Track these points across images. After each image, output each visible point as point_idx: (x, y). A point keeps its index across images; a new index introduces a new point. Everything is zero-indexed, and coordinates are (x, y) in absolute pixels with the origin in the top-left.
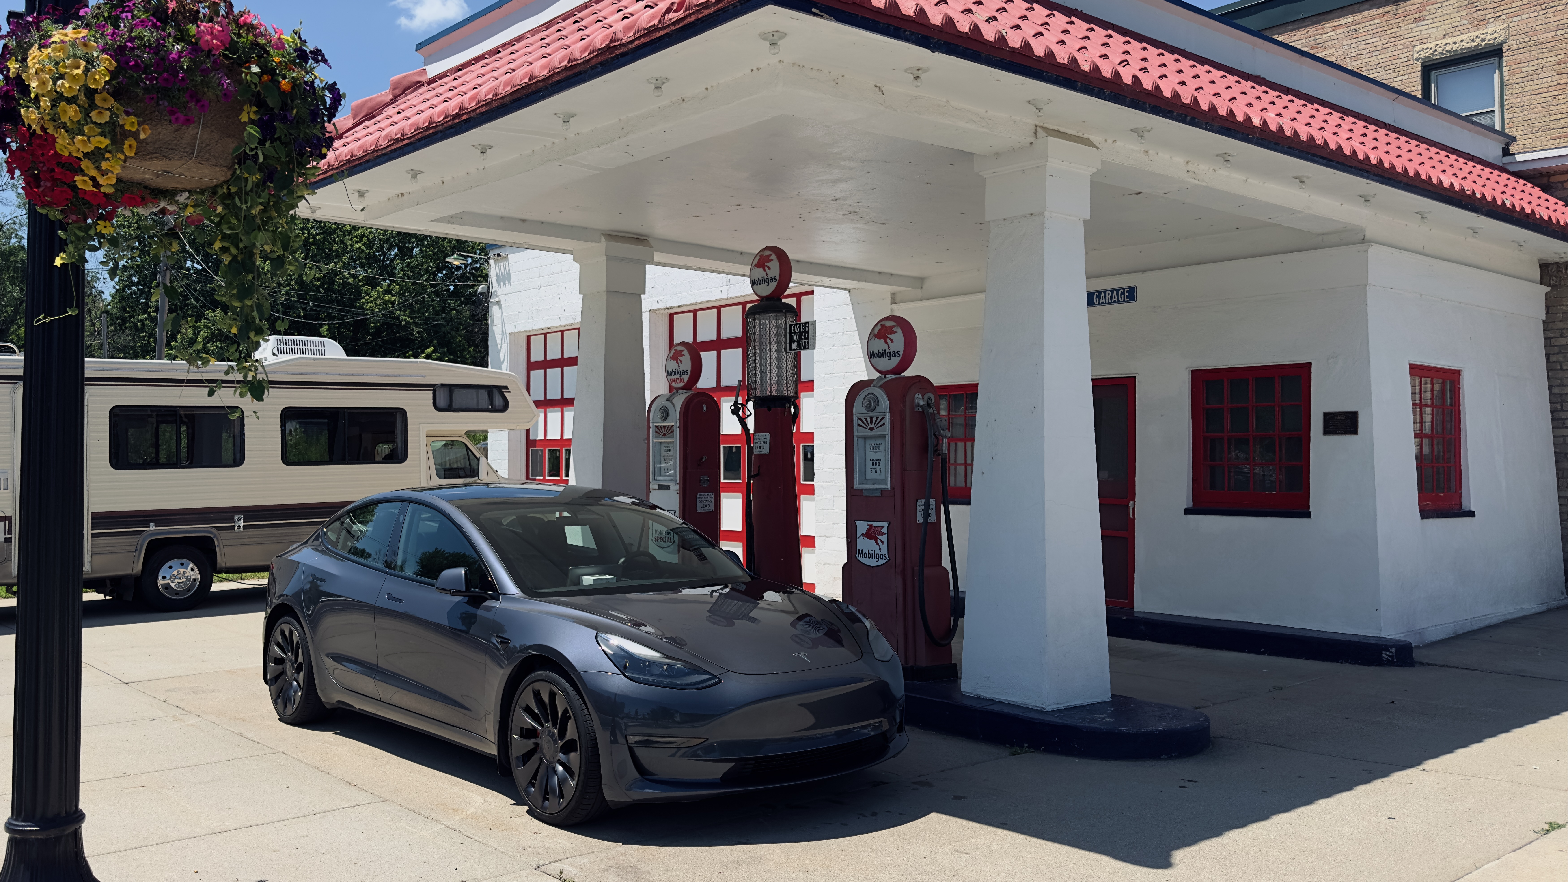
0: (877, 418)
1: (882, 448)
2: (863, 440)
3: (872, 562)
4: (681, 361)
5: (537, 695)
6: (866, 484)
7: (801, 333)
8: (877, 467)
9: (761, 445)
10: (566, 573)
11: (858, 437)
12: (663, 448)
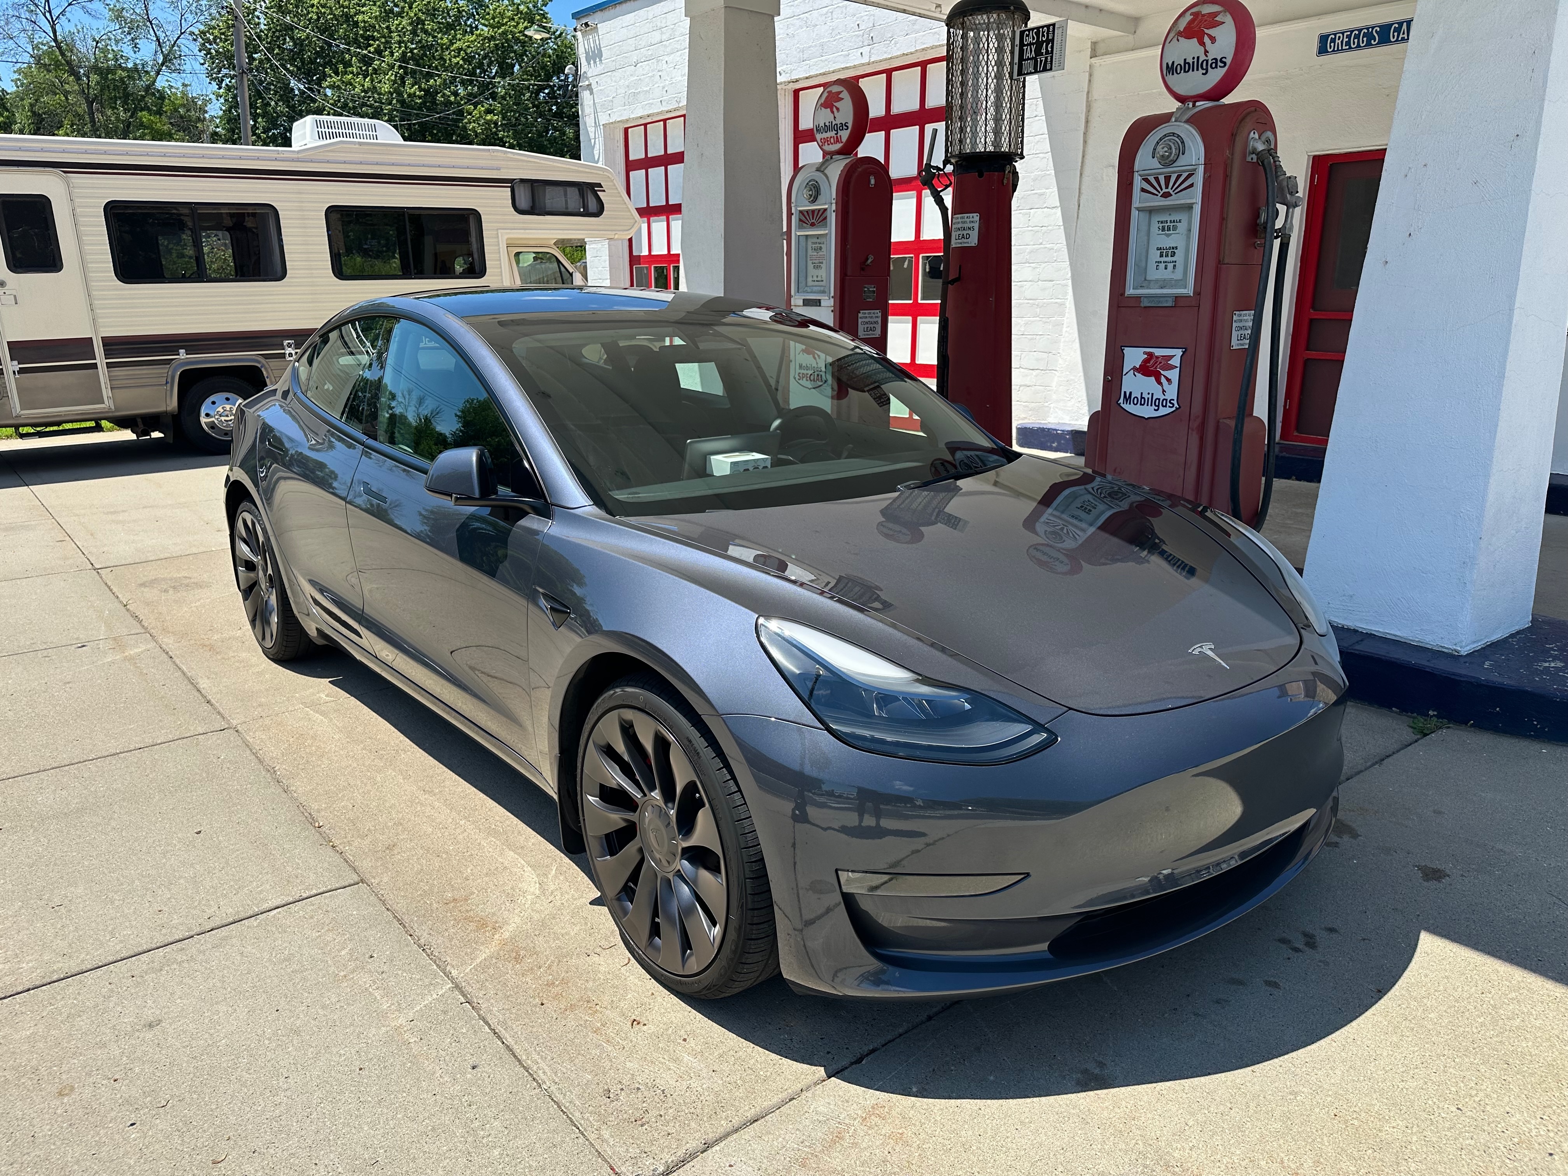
0: (1179, 177)
1: (1182, 227)
2: (1147, 215)
3: (1147, 412)
4: (838, 109)
5: (628, 731)
6: (1148, 288)
7: (1039, 45)
8: (1169, 259)
9: (965, 233)
10: (681, 452)
11: (1138, 209)
12: (809, 243)
